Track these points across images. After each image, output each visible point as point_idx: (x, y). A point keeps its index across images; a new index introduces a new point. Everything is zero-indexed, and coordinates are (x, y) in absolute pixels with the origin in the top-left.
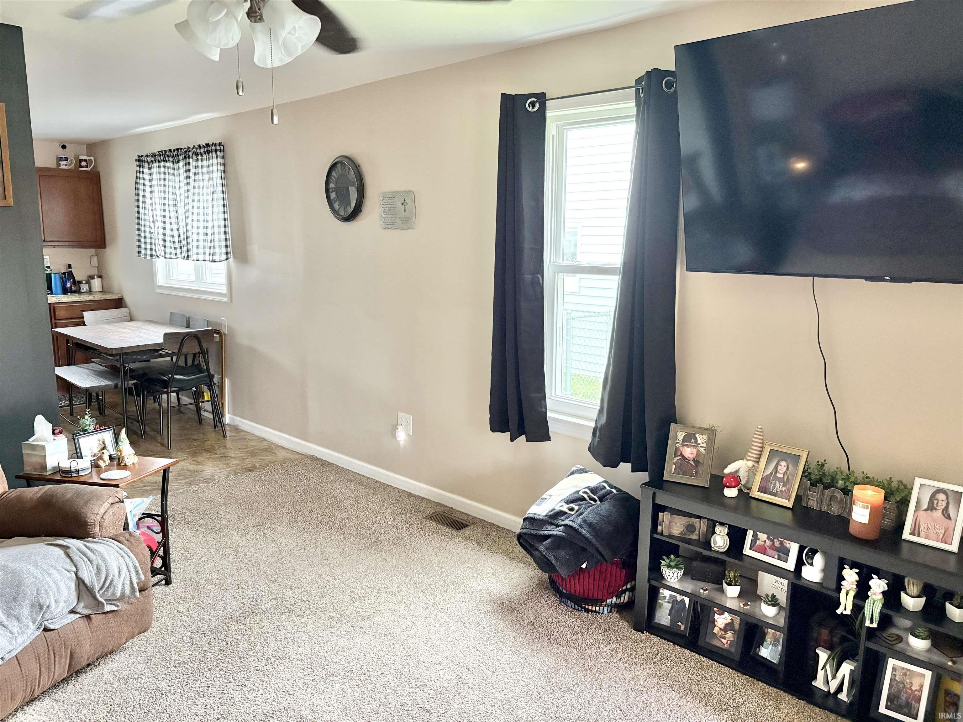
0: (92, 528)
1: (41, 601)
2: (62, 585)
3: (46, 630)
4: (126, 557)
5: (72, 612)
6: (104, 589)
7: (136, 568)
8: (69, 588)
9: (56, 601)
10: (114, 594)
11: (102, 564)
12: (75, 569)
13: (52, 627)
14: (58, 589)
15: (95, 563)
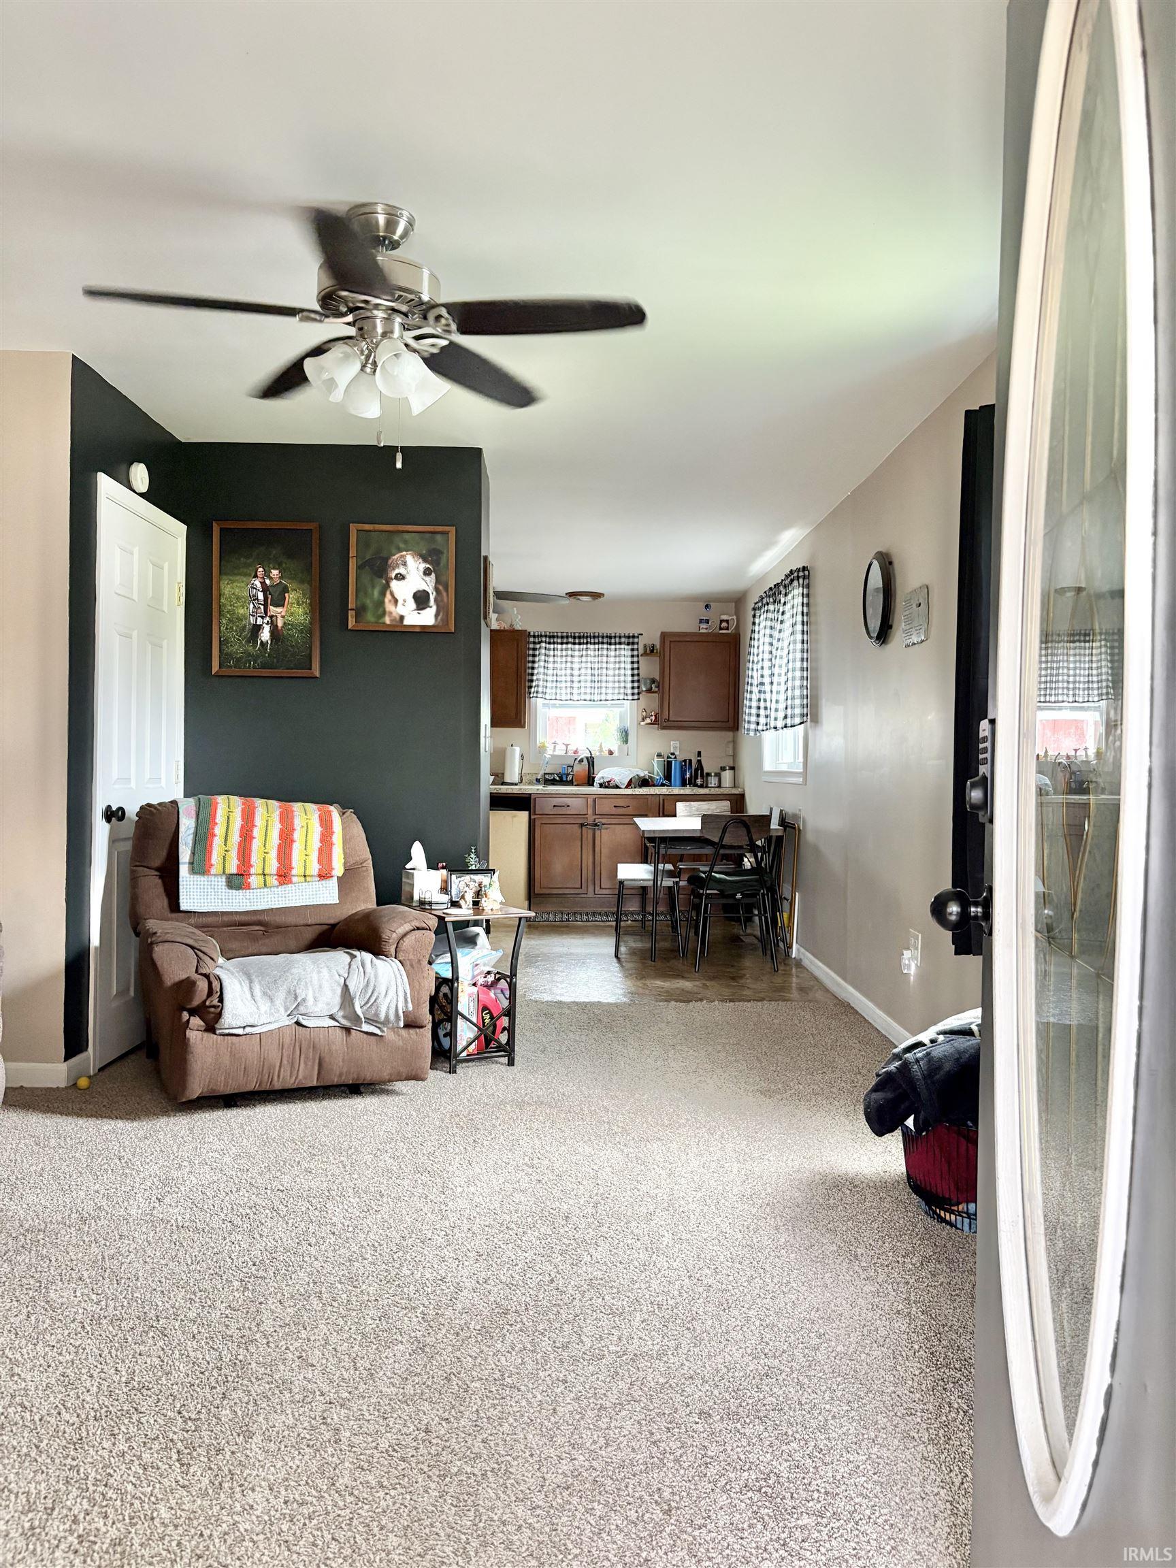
0: (385, 945)
1: (298, 991)
2: (326, 986)
3: (298, 1023)
4: (399, 980)
5: (332, 1017)
6: (368, 1005)
7: (406, 994)
8: (333, 991)
9: (315, 999)
10: (377, 1014)
11: (372, 979)
12: (346, 975)
13: (304, 1023)
14: (320, 987)
15: (367, 975)
